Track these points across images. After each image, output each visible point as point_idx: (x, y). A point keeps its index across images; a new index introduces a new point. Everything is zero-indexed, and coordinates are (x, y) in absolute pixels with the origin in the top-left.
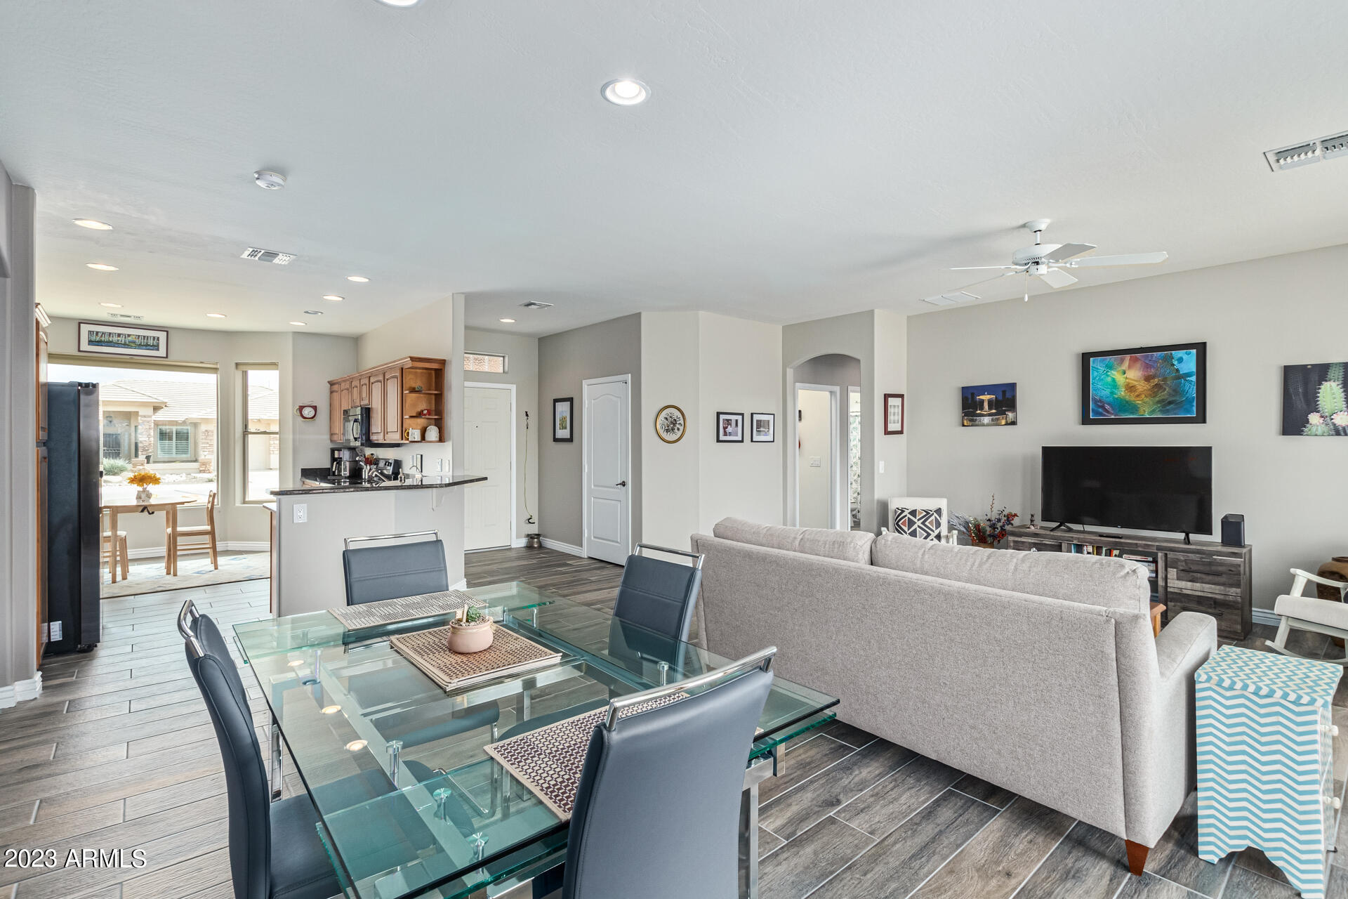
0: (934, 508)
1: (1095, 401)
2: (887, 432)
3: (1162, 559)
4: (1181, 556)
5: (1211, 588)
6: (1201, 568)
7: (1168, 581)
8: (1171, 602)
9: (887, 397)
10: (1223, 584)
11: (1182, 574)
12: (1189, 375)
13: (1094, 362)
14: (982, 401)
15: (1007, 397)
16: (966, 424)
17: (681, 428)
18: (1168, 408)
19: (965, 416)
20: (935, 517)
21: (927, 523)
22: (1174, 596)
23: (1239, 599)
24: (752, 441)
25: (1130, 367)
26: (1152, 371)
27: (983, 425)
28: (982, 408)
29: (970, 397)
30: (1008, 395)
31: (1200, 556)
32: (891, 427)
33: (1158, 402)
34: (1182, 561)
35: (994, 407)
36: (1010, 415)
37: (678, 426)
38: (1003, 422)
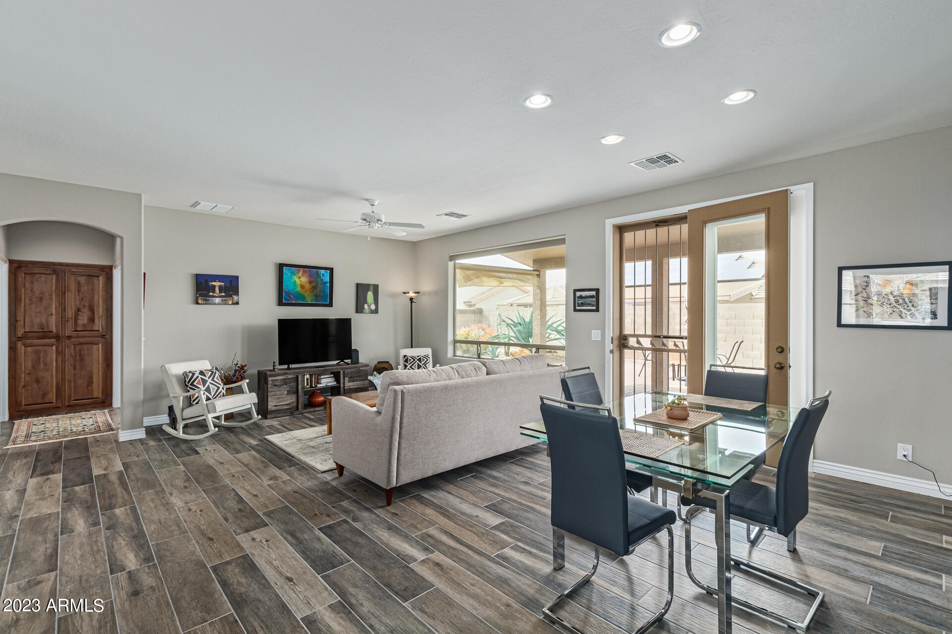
1: (286, 293)
3: (343, 374)
5: (359, 383)
6: (356, 375)
7: (345, 384)
10: (363, 380)
11: (350, 379)
12: (326, 283)
13: (284, 269)
14: (214, 286)
15: (232, 284)
16: (200, 303)
18: (318, 299)
19: (198, 296)
20: (218, 373)
26: (312, 279)
27: (215, 304)
28: (214, 291)
29: (204, 282)
30: (234, 283)
31: (356, 369)
33: (314, 295)
34: (349, 373)
35: (223, 291)
36: (235, 297)
38: (230, 302)
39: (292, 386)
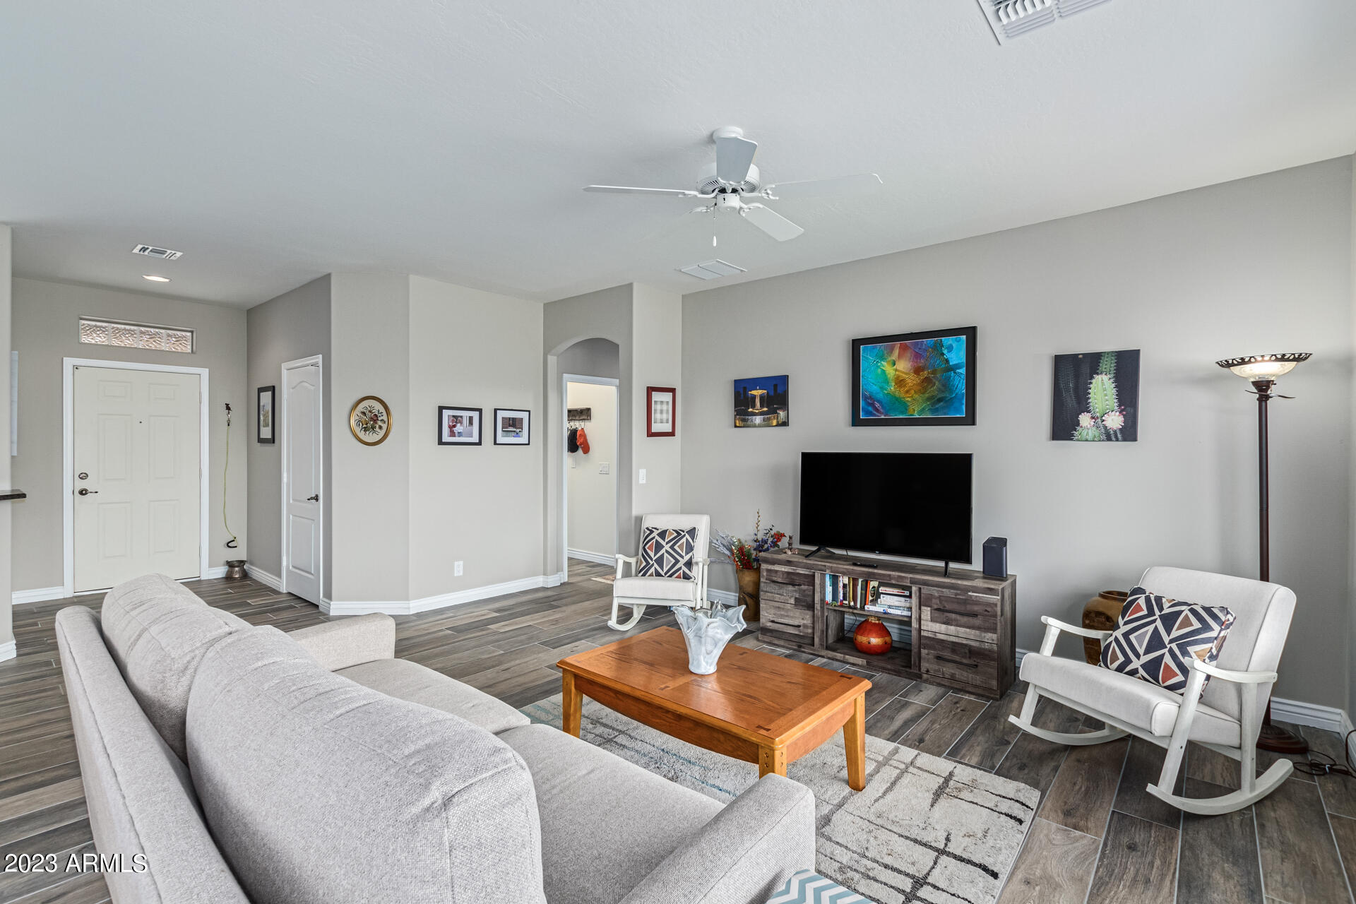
0: (687, 527)
1: (866, 398)
2: (650, 434)
3: (916, 595)
4: (935, 592)
5: (966, 633)
6: (955, 607)
7: (922, 622)
8: (924, 648)
9: (650, 390)
10: (978, 628)
11: (937, 614)
12: (958, 366)
13: (864, 350)
14: (754, 397)
15: (778, 391)
16: (738, 425)
17: (385, 426)
18: (937, 406)
19: (737, 415)
20: (687, 539)
21: (676, 547)
22: (928, 642)
23: (995, 648)
24: (495, 443)
25: (900, 356)
26: (922, 362)
27: (755, 426)
28: (754, 406)
29: (742, 392)
30: (780, 390)
31: (955, 591)
32: (656, 428)
33: (928, 399)
34: (936, 598)
35: (765, 405)
36: (782, 414)
37: (379, 423)
38: (775, 423)
39: (804, 591)
